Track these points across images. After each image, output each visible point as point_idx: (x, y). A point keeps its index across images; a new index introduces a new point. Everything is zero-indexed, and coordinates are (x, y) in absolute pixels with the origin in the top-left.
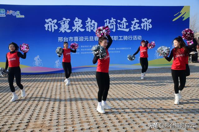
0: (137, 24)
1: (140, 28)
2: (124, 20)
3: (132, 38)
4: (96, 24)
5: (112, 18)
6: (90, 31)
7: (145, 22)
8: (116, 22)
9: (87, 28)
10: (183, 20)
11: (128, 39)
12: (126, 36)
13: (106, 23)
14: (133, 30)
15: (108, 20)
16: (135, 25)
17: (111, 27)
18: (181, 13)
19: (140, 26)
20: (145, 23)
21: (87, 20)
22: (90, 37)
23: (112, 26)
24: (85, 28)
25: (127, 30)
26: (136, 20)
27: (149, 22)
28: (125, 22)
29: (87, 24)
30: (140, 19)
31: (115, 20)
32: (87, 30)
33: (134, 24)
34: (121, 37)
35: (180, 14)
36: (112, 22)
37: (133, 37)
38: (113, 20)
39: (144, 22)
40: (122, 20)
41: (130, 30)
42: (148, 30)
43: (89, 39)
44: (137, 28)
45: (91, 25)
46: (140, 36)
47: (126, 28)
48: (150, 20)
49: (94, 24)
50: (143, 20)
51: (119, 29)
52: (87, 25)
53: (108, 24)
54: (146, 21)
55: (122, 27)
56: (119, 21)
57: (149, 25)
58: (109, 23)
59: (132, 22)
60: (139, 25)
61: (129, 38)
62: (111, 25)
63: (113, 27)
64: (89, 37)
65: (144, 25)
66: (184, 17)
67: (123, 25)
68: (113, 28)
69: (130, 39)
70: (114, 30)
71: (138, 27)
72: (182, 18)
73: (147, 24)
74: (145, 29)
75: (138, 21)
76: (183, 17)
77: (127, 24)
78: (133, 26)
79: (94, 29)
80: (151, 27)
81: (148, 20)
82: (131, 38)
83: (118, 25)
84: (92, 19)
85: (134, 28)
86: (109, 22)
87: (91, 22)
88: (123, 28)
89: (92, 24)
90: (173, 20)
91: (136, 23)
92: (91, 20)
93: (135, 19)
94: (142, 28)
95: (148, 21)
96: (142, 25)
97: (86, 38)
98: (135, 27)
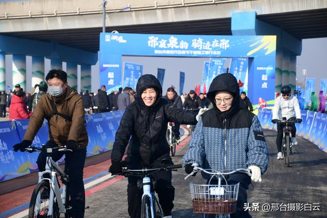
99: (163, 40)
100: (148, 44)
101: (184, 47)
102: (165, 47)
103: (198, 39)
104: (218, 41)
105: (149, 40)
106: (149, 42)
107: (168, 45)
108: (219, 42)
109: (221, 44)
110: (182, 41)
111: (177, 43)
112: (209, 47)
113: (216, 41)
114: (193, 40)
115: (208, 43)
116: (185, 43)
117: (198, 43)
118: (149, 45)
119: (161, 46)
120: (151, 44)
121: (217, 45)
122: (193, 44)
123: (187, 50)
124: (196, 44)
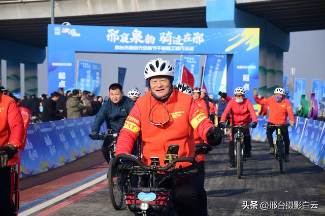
99: (124, 34)
100: (107, 38)
101: (150, 42)
102: (128, 42)
103: (167, 33)
104: (190, 35)
105: (107, 33)
106: (108, 36)
107: (131, 39)
108: (192, 36)
109: (194, 38)
110: (148, 35)
111: (142, 37)
112: (179, 42)
113: (188, 34)
114: (161, 34)
115: (179, 37)
116: (152, 37)
117: (166, 37)
118: (108, 40)
119: (122, 41)
120: (110, 38)
121: (189, 40)
122: (161, 38)
123: (155, 45)
124: (165, 38)
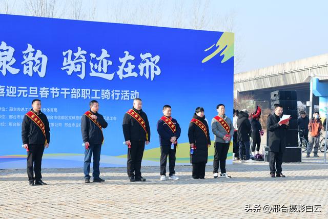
0: (129, 64)
1: (135, 75)
2: (105, 53)
3: (120, 96)
4: (45, 59)
5: (79, 49)
6: (31, 74)
7: (147, 60)
8: (87, 56)
9: (25, 67)
10: (222, 62)
11: (111, 97)
12: (107, 91)
13: (65, 59)
14: (121, 78)
15: (70, 52)
16: (126, 66)
17: (76, 67)
18: (219, 46)
19: (136, 70)
20: (148, 63)
21: (26, 48)
22: (31, 88)
23: (79, 66)
24: (21, 68)
25: (110, 77)
26: (128, 57)
27: (154, 62)
28: (106, 58)
29: (25, 57)
30: (136, 53)
31: (85, 52)
32: (25, 72)
33: (123, 65)
34: (96, 91)
35: (215, 48)
36: (79, 58)
37: (120, 92)
38: (80, 52)
39: (145, 62)
40: (99, 54)
41: (116, 76)
42: (152, 79)
43: (28, 93)
44: (130, 74)
45: (34, 61)
46: (136, 93)
47: (107, 73)
48: (157, 58)
49: (40, 59)
50: (143, 57)
51: (93, 74)
52: (26, 60)
53: (70, 62)
54: (149, 58)
55: (100, 70)
56: (93, 56)
57: (155, 69)
58: (72, 60)
59: (120, 58)
60: (133, 67)
61: (113, 95)
62: (76, 64)
63: (81, 68)
64: (28, 89)
65: (145, 68)
66: (223, 56)
67: (102, 66)
68: (80, 70)
69: (115, 96)
70: (82, 76)
71: (133, 71)
72: (219, 57)
73: (151, 65)
74: (147, 78)
75: (132, 58)
76: (221, 55)
77: (110, 63)
78: (121, 68)
79: (40, 69)
80: (158, 72)
81: (152, 57)
82: (118, 94)
83: (92, 65)
84: (36, 47)
85: (124, 73)
86: (73, 58)
87: (35, 53)
88: (102, 72)
89: (36, 59)
90: (203, 61)
91: (128, 61)
92: (33, 50)
93: (127, 53)
94: (141, 74)
95: (152, 60)
96: (141, 67)
97: (22, 90)
98: (126, 70)
